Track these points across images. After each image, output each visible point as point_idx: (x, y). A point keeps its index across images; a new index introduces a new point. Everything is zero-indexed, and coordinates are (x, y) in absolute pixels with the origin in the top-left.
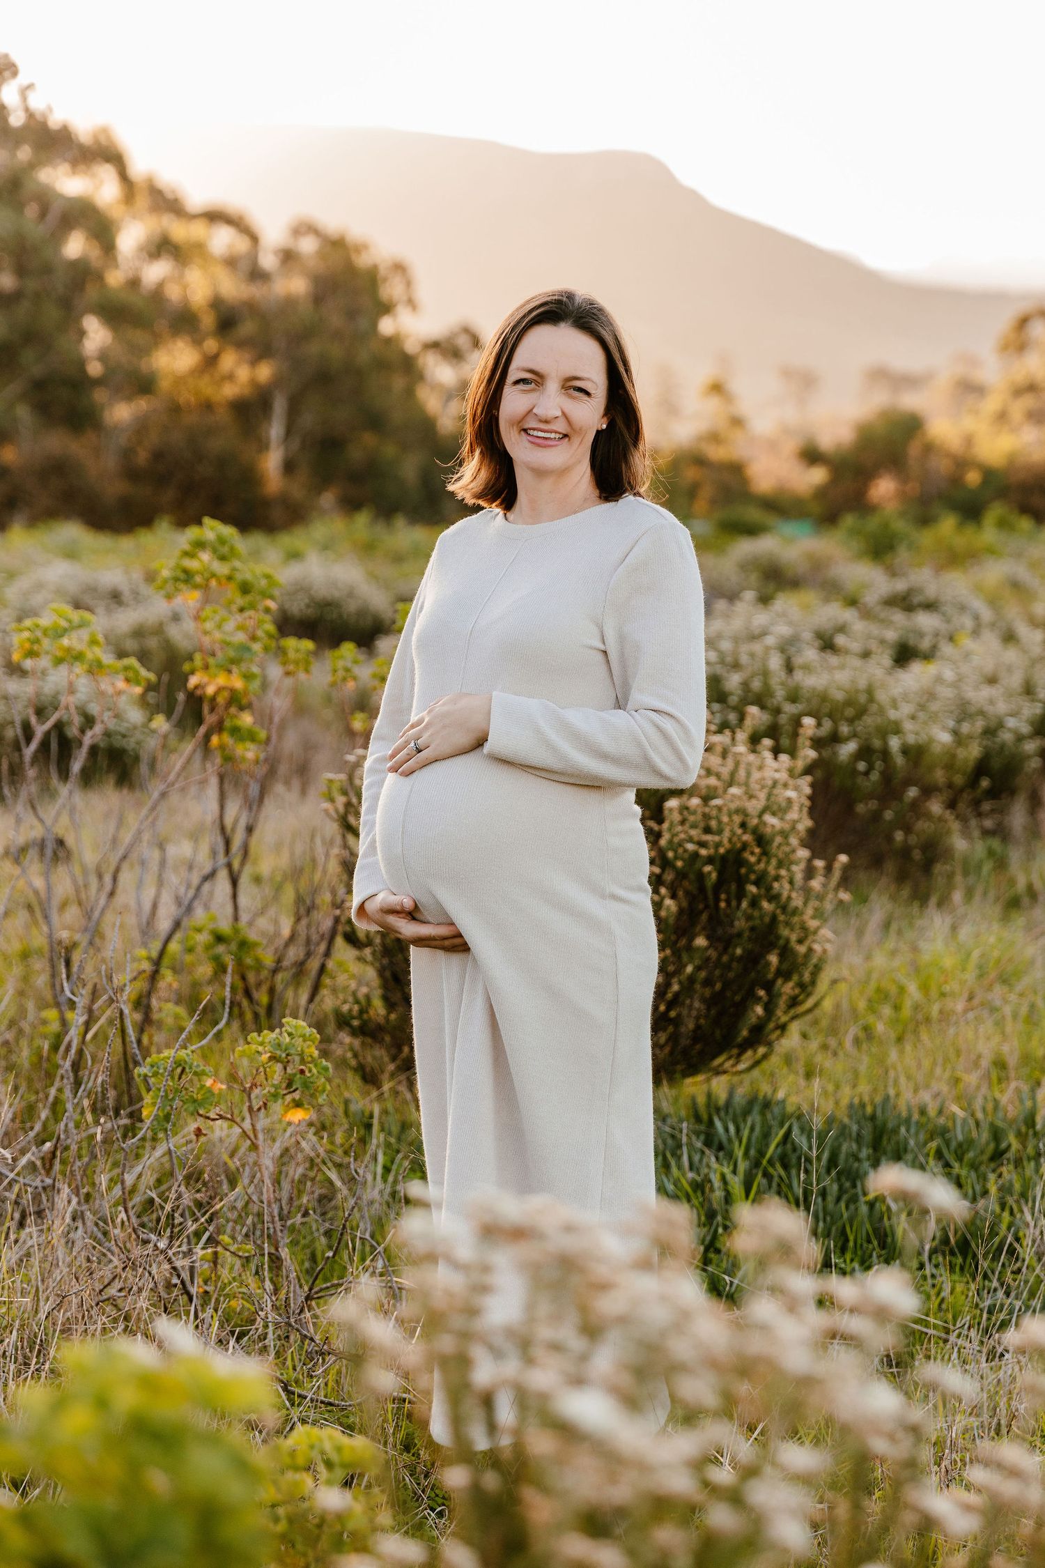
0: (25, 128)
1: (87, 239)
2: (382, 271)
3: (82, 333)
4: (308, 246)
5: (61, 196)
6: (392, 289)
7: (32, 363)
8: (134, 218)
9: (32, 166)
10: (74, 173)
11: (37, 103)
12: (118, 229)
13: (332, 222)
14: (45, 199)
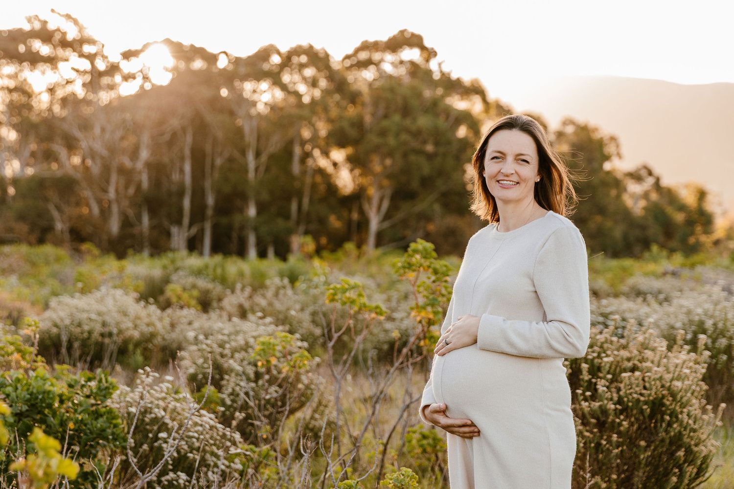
0: (439, 80)
1: (468, 129)
2: (606, 141)
3: (464, 172)
4: (570, 130)
5: (456, 110)
6: (610, 149)
7: (441, 185)
8: (489, 119)
9: (443, 97)
10: (462, 99)
11: (446, 69)
12: (482, 124)
13: (581, 118)
14: (448, 111)
